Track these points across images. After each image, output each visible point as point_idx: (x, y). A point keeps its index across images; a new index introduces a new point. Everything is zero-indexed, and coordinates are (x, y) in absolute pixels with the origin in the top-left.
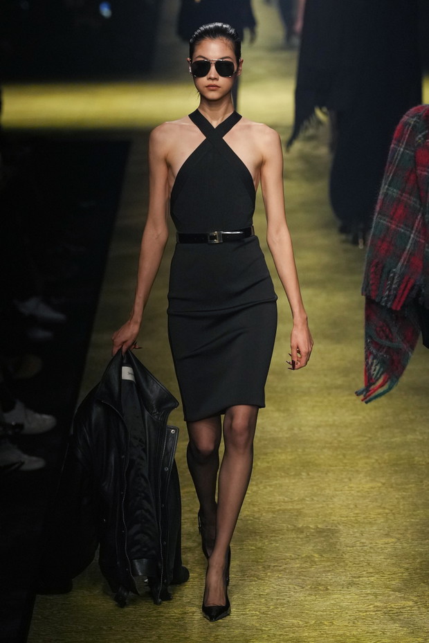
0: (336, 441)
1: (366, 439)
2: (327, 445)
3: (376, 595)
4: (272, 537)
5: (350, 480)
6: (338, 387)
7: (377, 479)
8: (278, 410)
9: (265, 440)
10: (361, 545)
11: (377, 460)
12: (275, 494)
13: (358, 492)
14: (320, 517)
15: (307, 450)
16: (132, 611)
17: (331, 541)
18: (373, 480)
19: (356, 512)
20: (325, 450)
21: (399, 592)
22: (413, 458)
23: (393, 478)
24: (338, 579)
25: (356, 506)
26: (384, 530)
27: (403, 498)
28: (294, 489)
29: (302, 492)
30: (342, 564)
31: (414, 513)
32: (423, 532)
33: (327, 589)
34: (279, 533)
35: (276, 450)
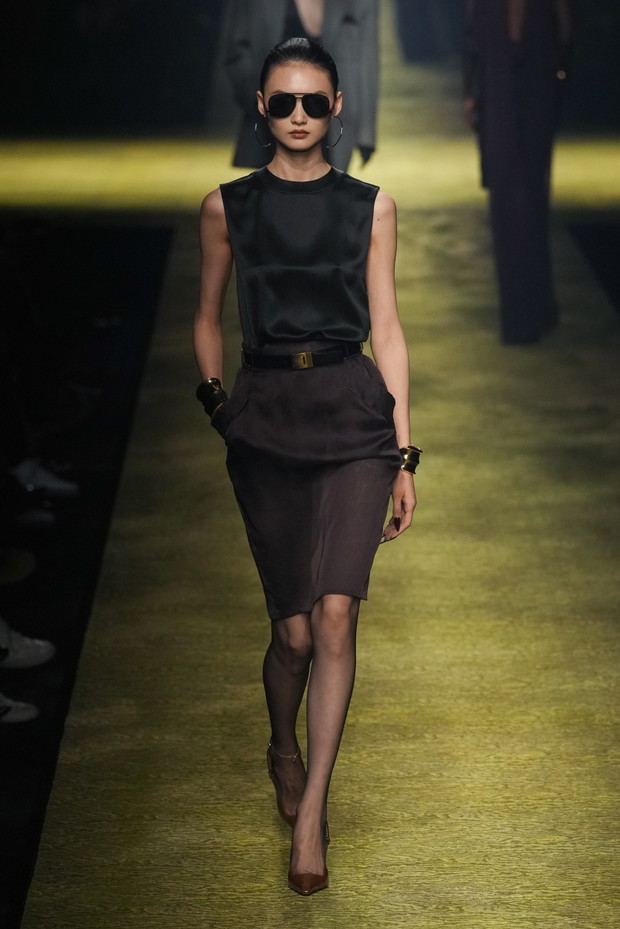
0: (477, 688)
1: (522, 684)
2: (464, 693)
3: (534, 921)
4: (379, 830)
5: (498, 746)
7: (539, 746)
8: (391, 639)
9: (371, 684)
10: (514, 845)
11: (539, 717)
12: (385, 766)
13: (510, 765)
14: (452, 801)
15: (433, 700)
17: (468, 838)
18: (532, 748)
19: (506, 795)
20: (461, 701)
21: (570, 916)
22: (593, 715)
23: (563, 745)
24: (477, 896)
25: (506, 786)
26: (549, 823)
27: (578, 775)
28: (413, 759)
29: (425, 763)
30: (483, 873)
31: (594, 798)
32: (607, 827)
33: (461, 911)
34: (390, 825)
35: (387, 699)
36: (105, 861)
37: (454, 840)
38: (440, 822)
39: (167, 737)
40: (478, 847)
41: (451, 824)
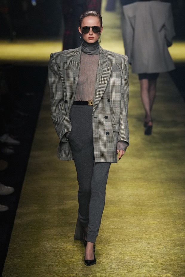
0: (138, 202)
1: (151, 201)
2: (134, 204)
3: (154, 271)
4: (108, 244)
5: (144, 219)
6: (139, 178)
7: (156, 220)
8: (112, 188)
10: (148, 249)
11: (156, 211)
12: (111, 225)
13: (147, 225)
14: (130, 236)
15: (125, 206)
16: (46, 275)
17: (135, 246)
18: (154, 220)
19: (146, 234)
20: (133, 206)
21: (165, 270)
22: (172, 211)
23: (163, 219)
24: (137, 264)
25: (146, 231)
26: (159, 242)
27: (167, 228)
28: (119, 223)
29: (123, 224)
30: (139, 257)
31: (172, 235)
32: (176, 244)
33: (133, 268)
34: (112, 242)
35: (111, 205)
37: (131, 247)
38: (127, 242)
39: (46, 216)
40: (138, 249)
41: (130, 242)
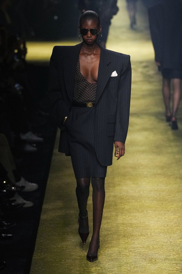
0: (158, 198)
1: (171, 197)
2: (155, 199)
3: (177, 264)
4: (132, 238)
5: (165, 214)
6: (159, 174)
9: (128, 196)
10: (170, 242)
11: (176, 206)
12: (133, 220)
13: (168, 219)
14: (152, 230)
15: (146, 201)
16: (73, 268)
17: (157, 240)
18: (175, 215)
19: (168, 228)
20: (154, 201)
24: (160, 257)
25: (168, 225)
26: (180, 236)
28: (141, 218)
29: (145, 219)
30: (162, 250)
33: (156, 261)
34: (135, 236)
35: (133, 201)
36: (55, 247)
37: (153, 241)
38: (149, 236)
39: (71, 211)
40: (160, 243)
41: (152, 236)
